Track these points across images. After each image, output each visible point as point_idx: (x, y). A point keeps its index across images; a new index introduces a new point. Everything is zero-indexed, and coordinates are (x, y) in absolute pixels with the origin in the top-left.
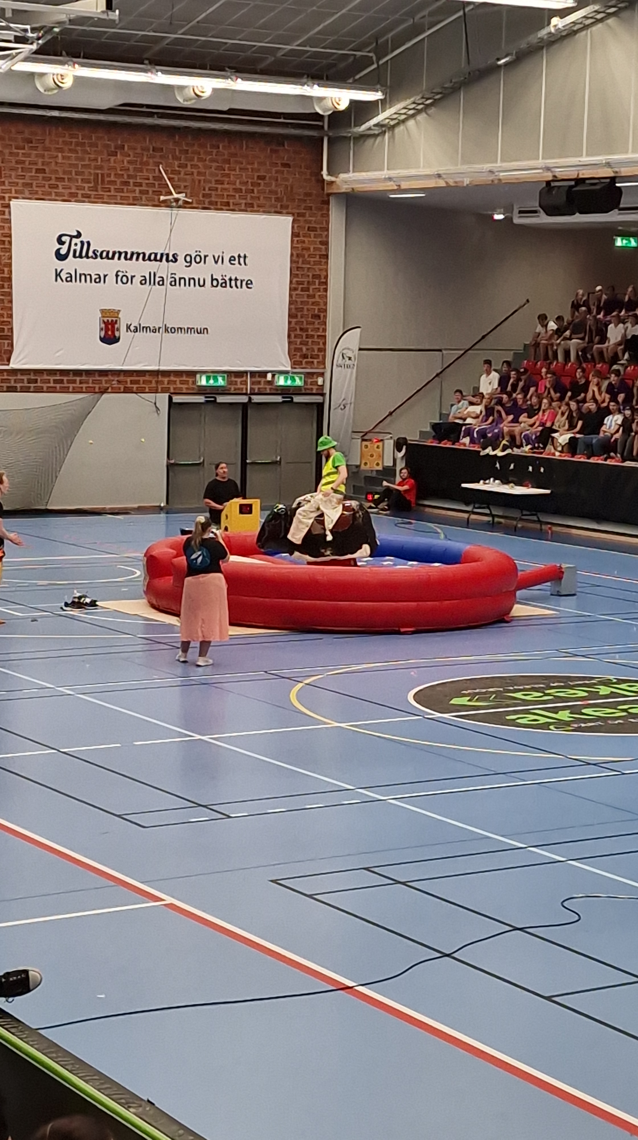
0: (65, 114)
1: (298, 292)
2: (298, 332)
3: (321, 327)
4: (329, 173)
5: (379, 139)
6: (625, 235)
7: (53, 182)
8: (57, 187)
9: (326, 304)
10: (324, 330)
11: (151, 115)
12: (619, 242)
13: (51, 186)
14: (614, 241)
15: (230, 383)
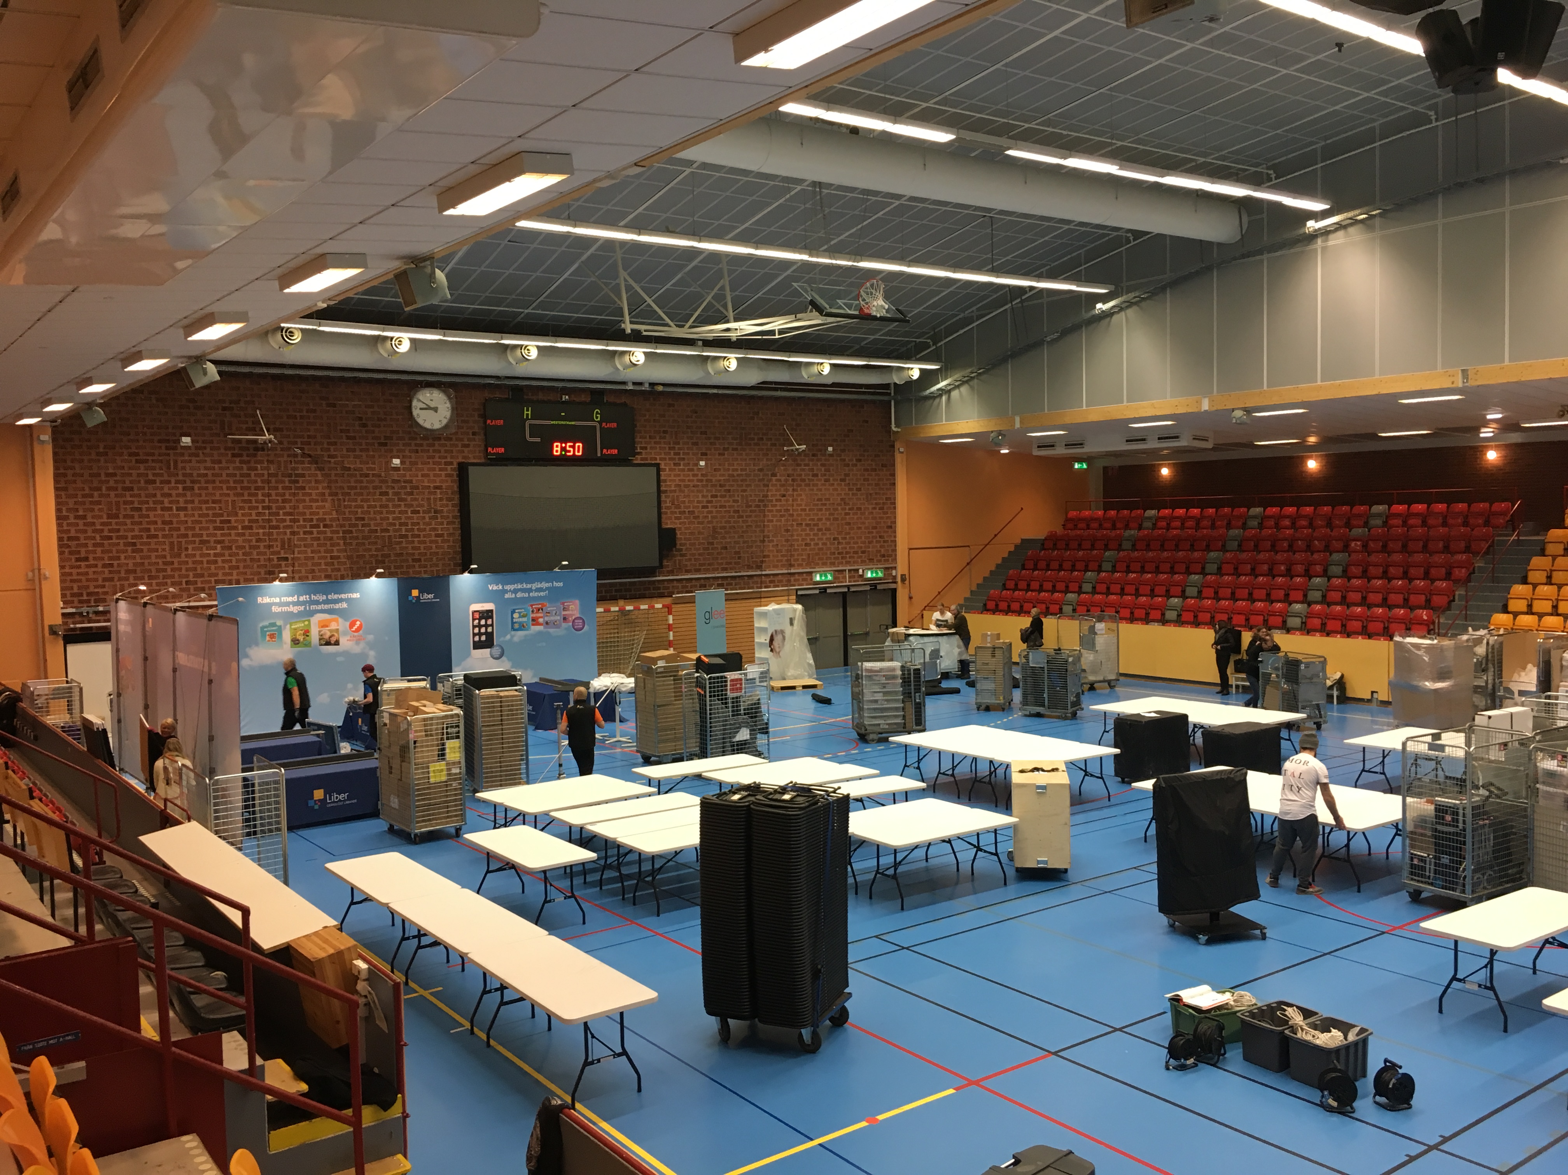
0: (721, 392)
1: (877, 510)
2: (878, 539)
3: (893, 534)
4: (897, 426)
5: (937, 400)
6: (1080, 460)
7: (712, 441)
8: (715, 444)
9: (895, 517)
10: (895, 537)
11: (776, 389)
12: (1077, 466)
13: (711, 444)
14: (1073, 465)
15: (835, 578)
